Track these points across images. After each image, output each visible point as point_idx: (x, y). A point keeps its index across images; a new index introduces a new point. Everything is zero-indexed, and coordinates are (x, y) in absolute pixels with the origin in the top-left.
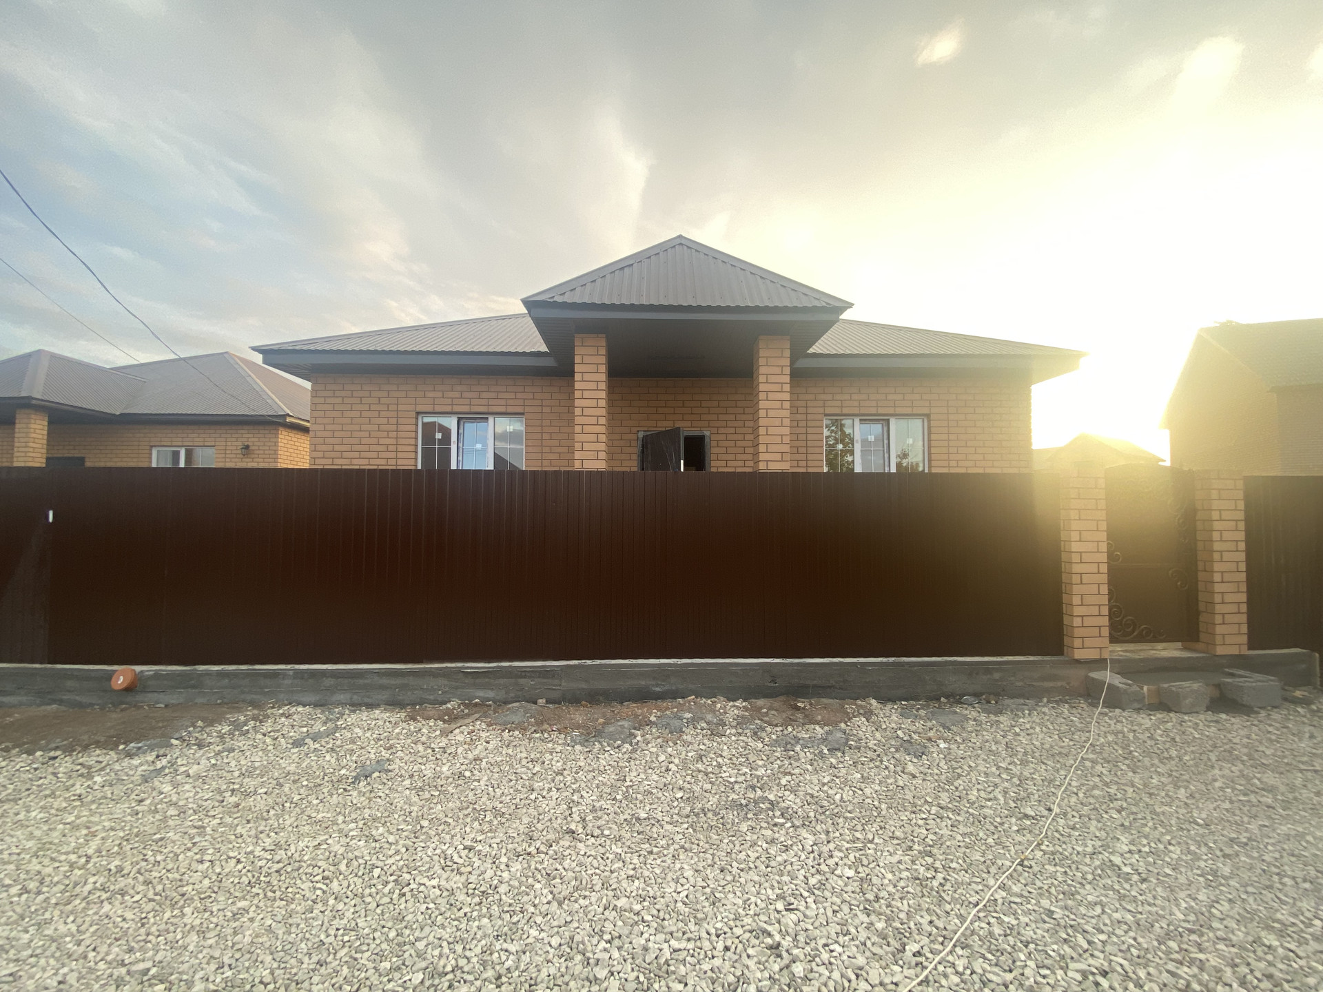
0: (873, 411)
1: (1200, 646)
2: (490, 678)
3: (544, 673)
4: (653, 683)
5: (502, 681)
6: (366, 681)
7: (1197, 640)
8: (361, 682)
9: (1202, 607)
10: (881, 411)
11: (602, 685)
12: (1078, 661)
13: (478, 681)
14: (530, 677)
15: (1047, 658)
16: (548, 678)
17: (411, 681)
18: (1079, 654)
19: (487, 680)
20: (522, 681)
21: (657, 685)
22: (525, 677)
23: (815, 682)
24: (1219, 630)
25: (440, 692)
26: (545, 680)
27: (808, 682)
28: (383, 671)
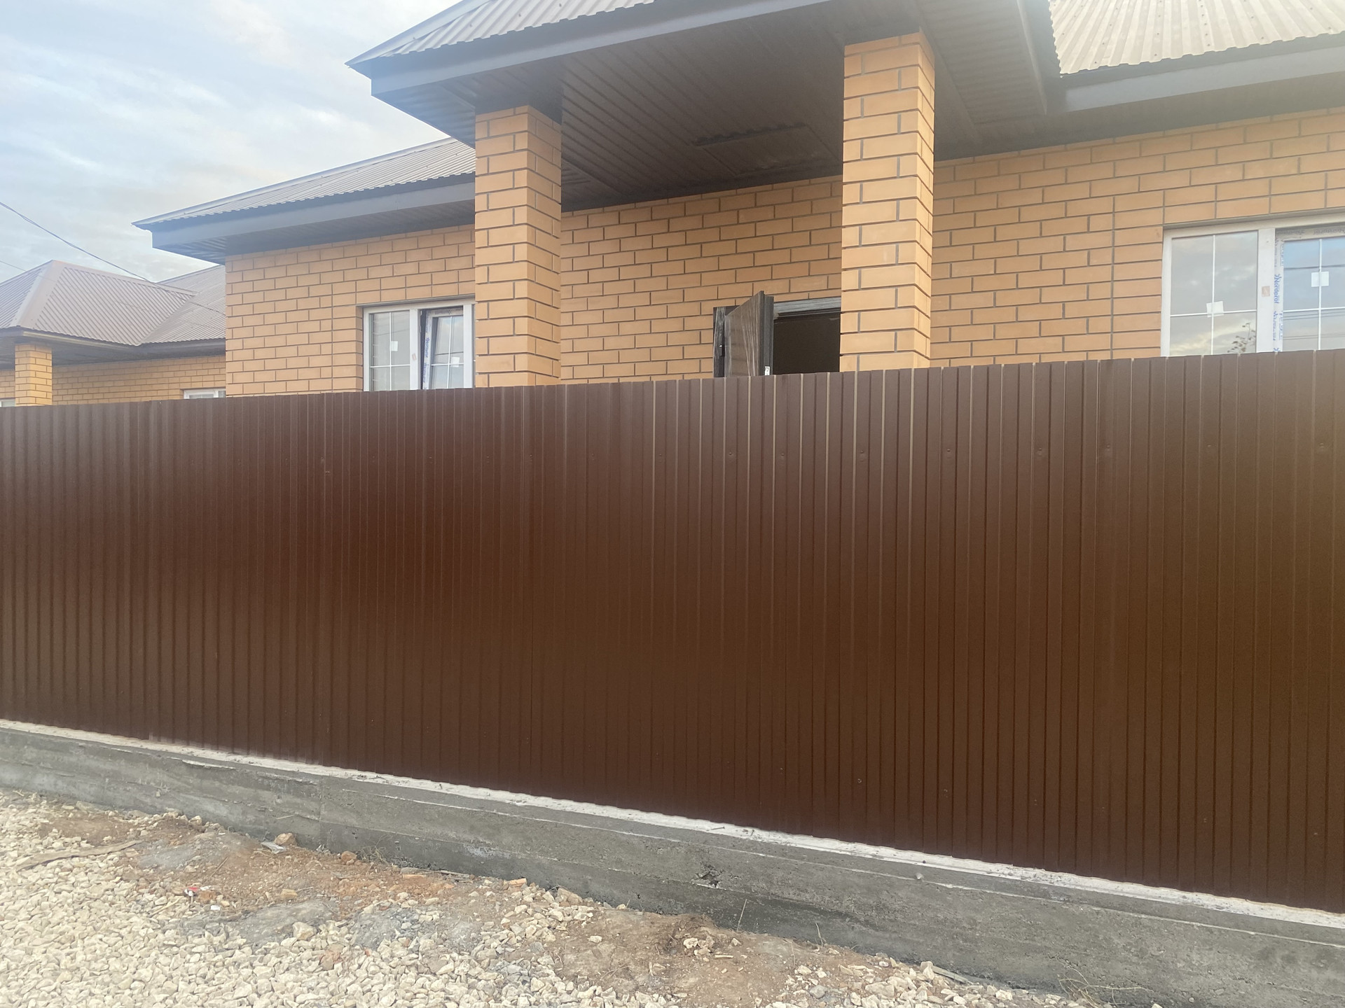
2: (221, 781)
3: (297, 786)
4: (470, 837)
5: (237, 789)
10: (1339, 199)
13: (206, 783)
14: (277, 790)
16: (301, 796)
17: (122, 766)
19: (217, 784)
20: (266, 795)
22: (268, 788)
23: (806, 897)
25: (158, 795)
26: (299, 801)
27: (790, 895)
28: (90, 745)
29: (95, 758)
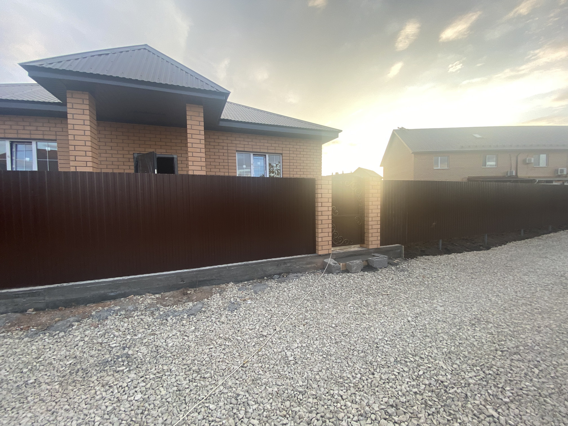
0: (258, 150)
1: (365, 245)
3: (32, 294)
4: (110, 291)
5: (2, 301)
7: (364, 243)
9: (365, 231)
10: (262, 151)
11: (74, 296)
12: (320, 255)
14: (23, 297)
15: (309, 255)
16: (35, 296)
18: (320, 253)
20: (17, 300)
21: (112, 292)
24: (371, 239)
26: (34, 298)
27: (201, 279)
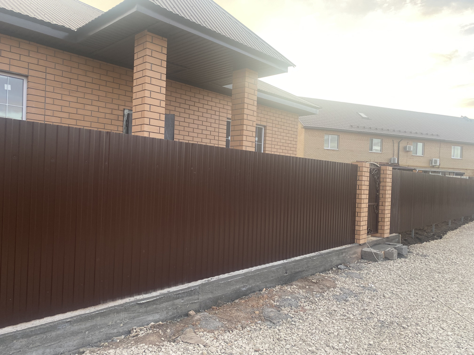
2: (157, 305)
3: (190, 292)
5: (164, 305)
6: (59, 332)
7: (377, 232)
8: (54, 334)
13: (149, 309)
16: (192, 295)
17: (99, 321)
20: (177, 301)
22: (178, 298)
24: (385, 228)
25: (122, 325)
26: (190, 298)
27: (297, 270)
28: (75, 318)
29: (78, 324)
